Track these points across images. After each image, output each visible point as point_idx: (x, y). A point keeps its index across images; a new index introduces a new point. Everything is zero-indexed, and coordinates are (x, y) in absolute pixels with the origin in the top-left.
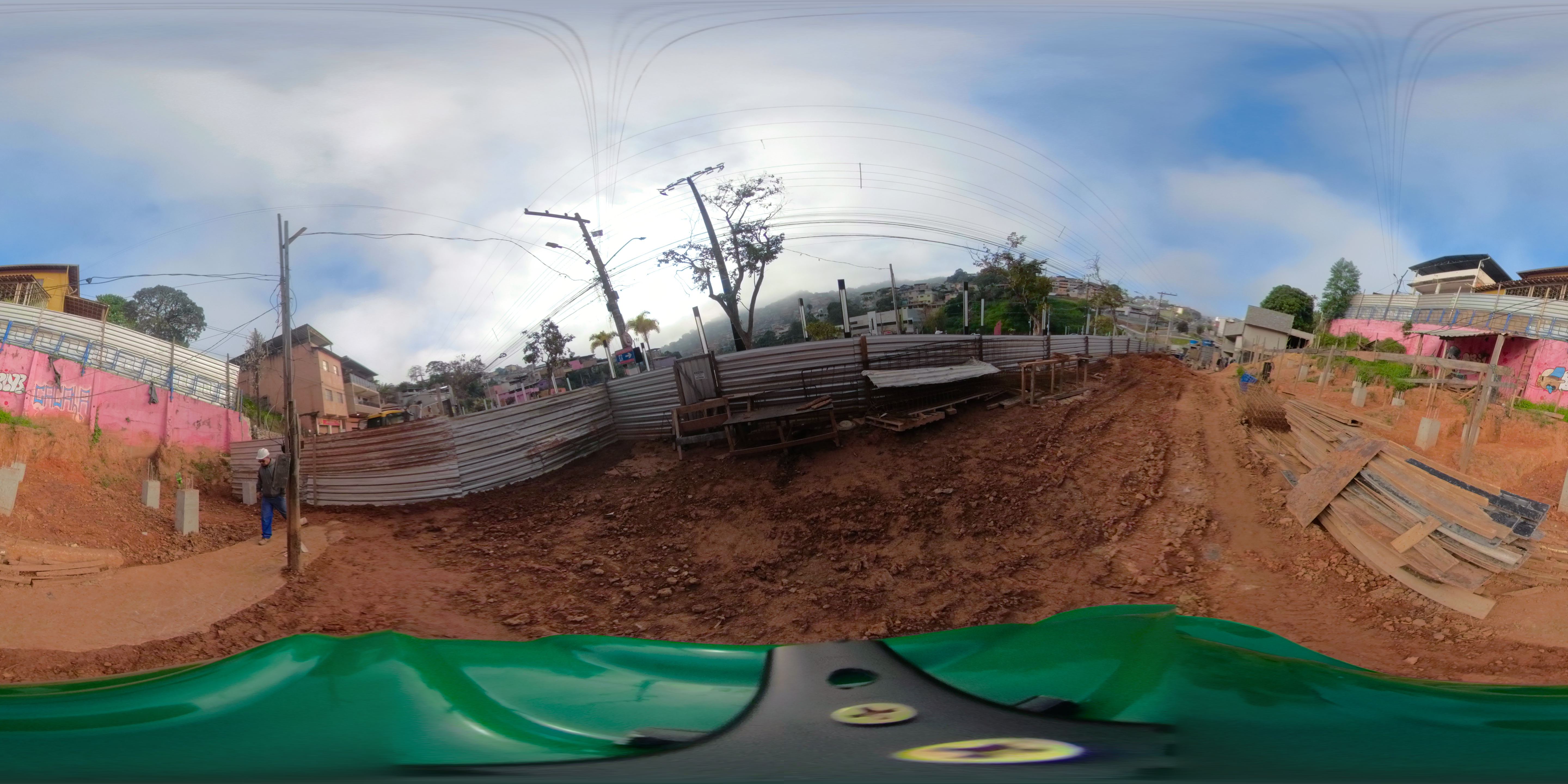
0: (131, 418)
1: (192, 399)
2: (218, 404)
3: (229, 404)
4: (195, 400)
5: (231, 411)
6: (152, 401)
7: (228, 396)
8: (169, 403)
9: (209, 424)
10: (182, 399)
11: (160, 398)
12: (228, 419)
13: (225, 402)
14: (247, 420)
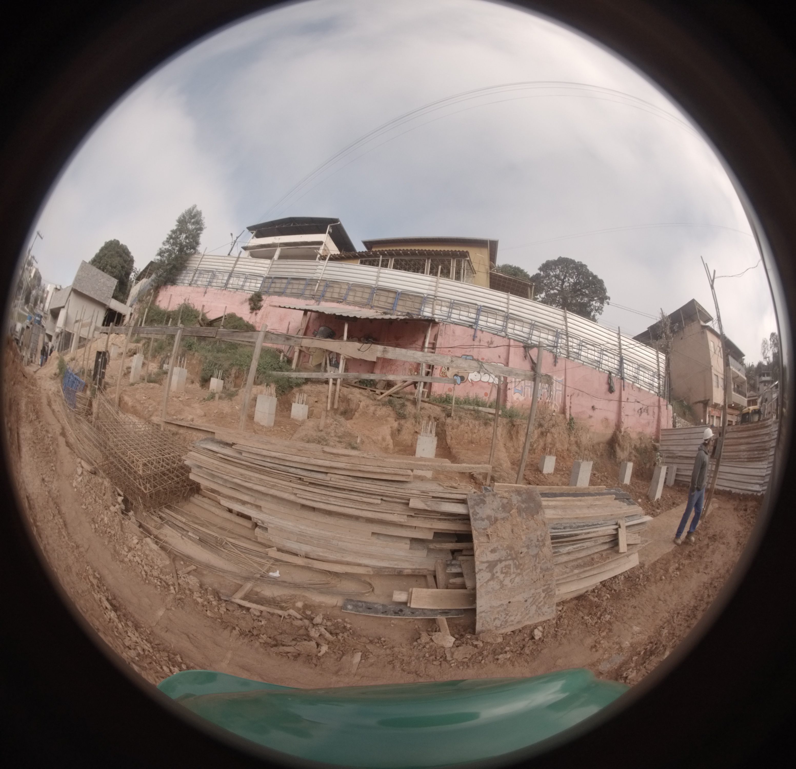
0: (596, 407)
1: (638, 387)
2: (652, 392)
3: (660, 392)
4: (639, 388)
5: (662, 399)
6: (611, 390)
7: (659, 384)
8: (623, 392)
9: (647, 412)
10: (631, 388)
11: (616, 387)
12: (659, 407)
13: (657, 390)
14: (670, 407)
